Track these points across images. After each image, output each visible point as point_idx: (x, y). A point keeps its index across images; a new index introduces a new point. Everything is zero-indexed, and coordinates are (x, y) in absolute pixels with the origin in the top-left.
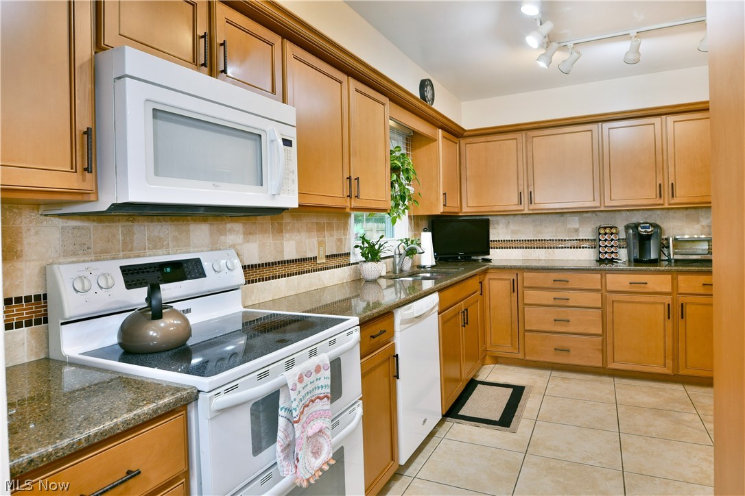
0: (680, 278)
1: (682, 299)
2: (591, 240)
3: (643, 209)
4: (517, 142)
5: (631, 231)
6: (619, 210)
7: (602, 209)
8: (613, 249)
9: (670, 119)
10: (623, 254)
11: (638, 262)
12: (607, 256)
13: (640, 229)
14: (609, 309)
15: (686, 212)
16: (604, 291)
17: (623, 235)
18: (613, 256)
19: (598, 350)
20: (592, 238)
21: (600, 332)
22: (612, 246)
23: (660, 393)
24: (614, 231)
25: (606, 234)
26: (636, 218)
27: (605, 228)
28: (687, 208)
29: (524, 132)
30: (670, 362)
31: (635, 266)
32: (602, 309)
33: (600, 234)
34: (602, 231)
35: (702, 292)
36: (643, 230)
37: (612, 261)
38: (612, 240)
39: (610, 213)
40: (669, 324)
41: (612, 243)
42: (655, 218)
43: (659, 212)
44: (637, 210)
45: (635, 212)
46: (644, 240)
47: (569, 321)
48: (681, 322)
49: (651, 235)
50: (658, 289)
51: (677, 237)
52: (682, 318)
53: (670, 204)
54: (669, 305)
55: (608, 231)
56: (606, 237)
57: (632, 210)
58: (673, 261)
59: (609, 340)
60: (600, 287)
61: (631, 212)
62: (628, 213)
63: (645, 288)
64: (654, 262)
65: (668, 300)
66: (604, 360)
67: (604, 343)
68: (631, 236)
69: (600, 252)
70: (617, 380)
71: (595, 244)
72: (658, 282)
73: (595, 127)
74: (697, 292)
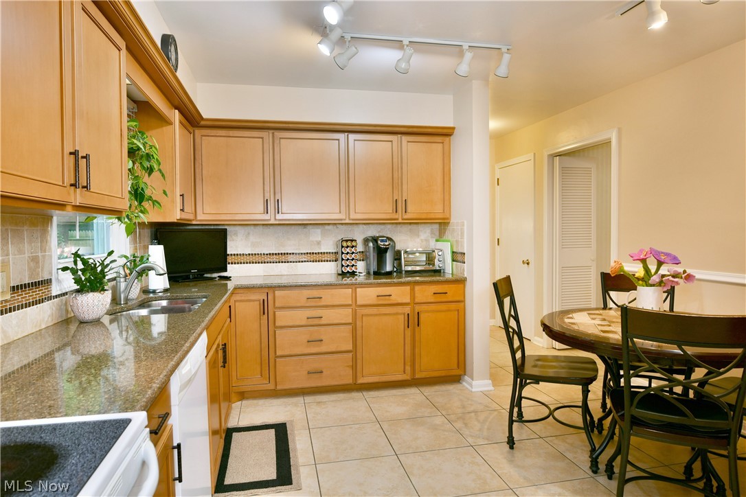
0: (417, 288)
1: (418, 308)
2: (332, 253)
3: (377, 223)
4: (263, 141)
5: (371, 244)
6: (357, 224)
7: (347, 221)
8: (353, 262)
9: (405, 139)
10: (361, 267)
11: (377, 274)
12: (348, 269)
13: (379, 242)
14: (359, 324)
15: (409, 227)
16: (354, 307)
17: (360, 248)
18: (353, 269)
19: (348, 366)
20: (334, 251)
21: (350, 347)
22: (353, 259)
23: (406, 400)
24: (354, 244)
25: (347, 247)
26: (372, 232)
27: (347, 241)
28: (410, 223)
29: (271, 132)
30: (408, 368)
31: (374, 279)
32: (354, 326)
33: (342, 247)
34: (345, 244)
35: (432, 300)
36: (382, 243)
37: (353, 274)
38: (353, 253)
39: (349, 226)
40: (408, 332)
41: (353, 256)
42: (386, 231)
43: (389, 226)
44: (372, 223)
45: (371, 225)
46: (381, 253)
47: (321, 341)
48: (417, 330)
49: (388, 248)
50: (400, 301)
51: (408, 250)
52: (418, 325)
53: (403, 219)
54: (408, 315)
55: (349, 244)
56: (348, 250)
57: (368, 223)
58: (404, 272)
59: (359, 356)
60: (350, 303)
61: (367, 226)
62: (364, 226)
63: (390, 300)
64: (389, 274)
65: (407, 310)
66: (355, 376)
67: (355, 359)
68: (372, 249)
69: (343, 266)
70: (364, 393)
71: (335, 257)
72: (399, 293)
73: (341, 136)
74: (429, 301)
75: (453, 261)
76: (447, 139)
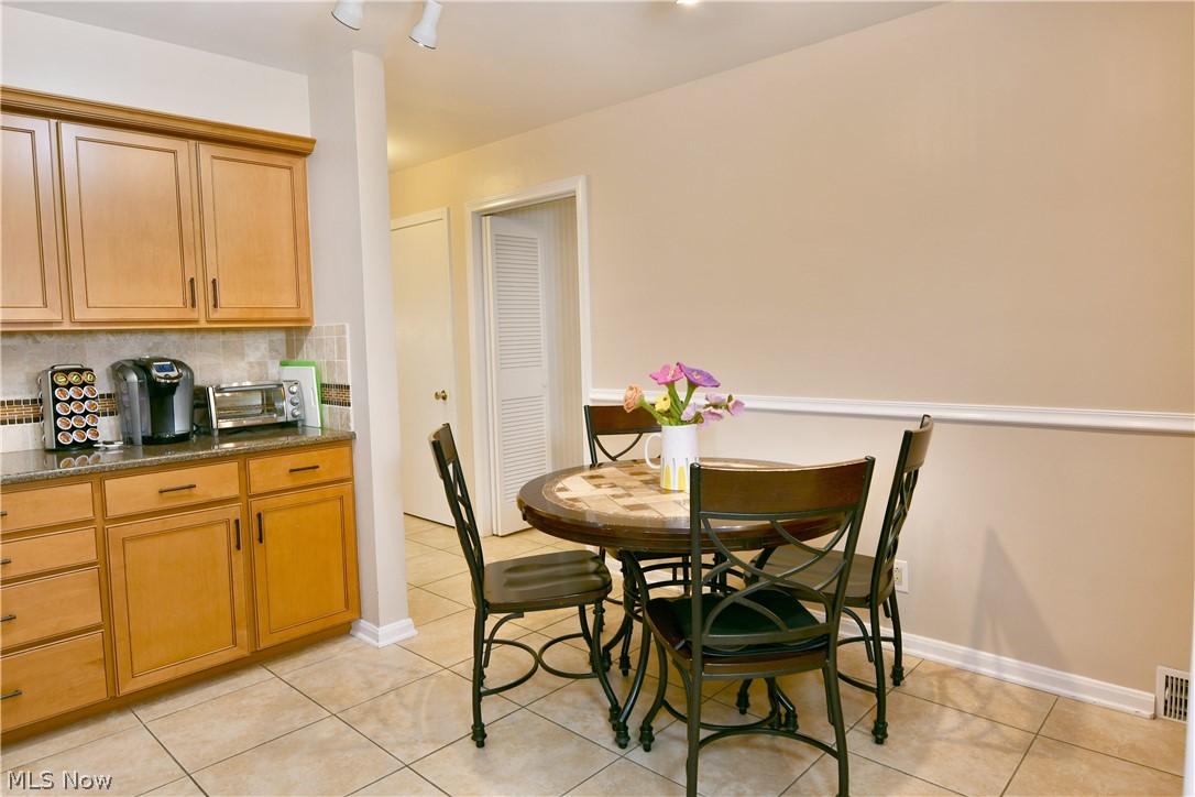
0: (254, 464)
1: (257, 505)
2: (26, 402)
3: (143, 331)
5: (133, 378)
6: (91, 332)
7: (66, 326)
8: (87, 420)
9: (206, 150)
10: (106, 428)
11: (153, 441)
12: (74, 436)
13: (154, 372)
14: (115, 560)
15: (222, 338)
16: (99, 523)
17: (103, 386)
18: (88, 435)
19: (93, 663)
20: (29, 397)
21: (95, 617)
22: (86, 413)
23: (244, 702)
24: (87, 377)
25: (69, 386)
26: (133, 349)
27: (67, 372)
28: (224, 330)
30: (243, 633)
31: (147, 453)
32: (103, 569)
33: (55, 386)
34: (61, 380)
35: (289, 485)
36: (162, 374)
37: (89, 446)
38: (86, 398)
39: (69, 337)
40: (239, 559)
41: (86, 406)
42: (170, 348)
43: (174, 337)
44: (130, 331)
45: (127, 336)
46: (159, 395)
47: (12, 619)
48: (258, 548)
49: (177, 384)
50: (215, 495)
51: (223, 386)
52: (261, 540)
53: (208, 322)
54: (237, 521)
55: (74, 378)
56: (71, 392)
57: (119, 330)
58: (216, 433)
59: (120, 632)
60: (90, 515)
61: (120, 338)
62: (112, 338)
63: (190, 496)
64: (182, 439)
65: (234, 511)
66: (113, 680)
67: (110, 644)
68: (136, 387)
69: (58, 430)
70: (141, 712)
71: (35, 411)
72: (213, 481)
73: (41, 126)
74: (282, 486)
75: (323, 401)
76: (297, 162)
